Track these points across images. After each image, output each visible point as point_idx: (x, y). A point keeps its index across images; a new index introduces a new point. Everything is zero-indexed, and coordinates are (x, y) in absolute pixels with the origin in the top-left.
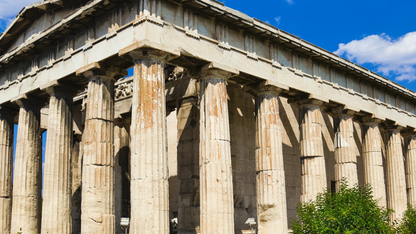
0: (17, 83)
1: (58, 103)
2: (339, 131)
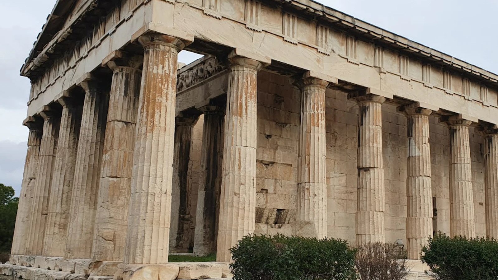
0: (61, 77)
1: (92, 101)
2: (412, 136)
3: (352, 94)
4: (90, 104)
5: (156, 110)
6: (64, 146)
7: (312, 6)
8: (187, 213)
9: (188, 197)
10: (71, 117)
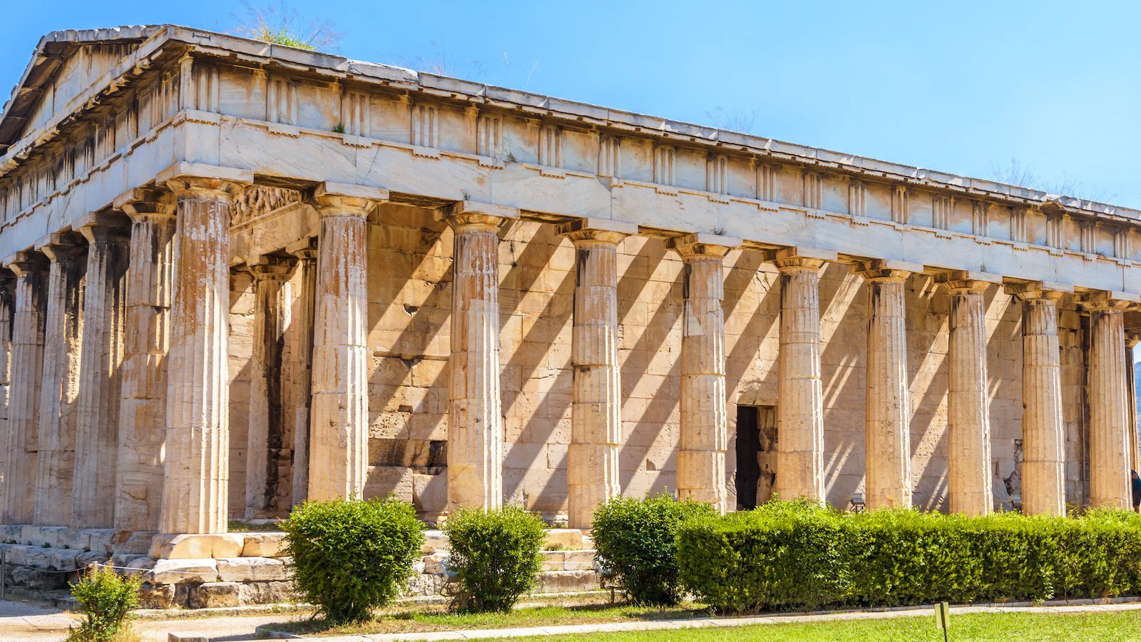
0: (44, 206)
1: (101, 260)
2: (688, 297)
3: (562, 226)
4: (97, 265)
5: (198, 299)
6: (56, 333)
7: (463, 91)
8: (284, 445)
9: (284, 415)
10: (65, 279)
